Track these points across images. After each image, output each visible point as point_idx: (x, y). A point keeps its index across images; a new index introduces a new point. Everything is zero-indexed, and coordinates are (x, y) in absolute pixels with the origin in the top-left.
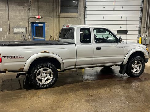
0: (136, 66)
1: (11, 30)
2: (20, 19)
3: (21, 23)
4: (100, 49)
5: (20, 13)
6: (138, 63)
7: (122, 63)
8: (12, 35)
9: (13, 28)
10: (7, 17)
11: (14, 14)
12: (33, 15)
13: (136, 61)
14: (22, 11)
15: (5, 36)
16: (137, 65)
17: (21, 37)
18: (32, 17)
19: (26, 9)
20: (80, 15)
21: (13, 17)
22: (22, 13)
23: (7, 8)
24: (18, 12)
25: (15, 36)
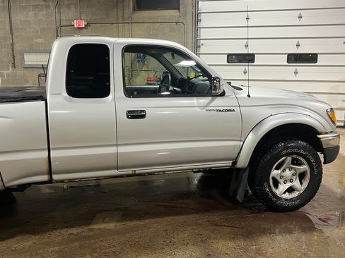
0: (288, 173)
1: (18, 58)
2: (37, 32)
3: (40, 40)
4: (143, 116)
5: (36, 15)
6: (296, 162)
7: (235, 163)
8: (20, 72)
9: (22, 53)
10: (8, 27)
11: (23, 19)
12: (66, 20)
13: (287, 155)
14: (42, 10)
15: (5, 72)
16: (291, 169)
17: (39, 76)
18: (65, 23)
19: (51, 4)
20: (185, 15)
21: (21, 26)
22: (42, 13)
23: (6, 4)
24: (31, 13)
25: (28, 73)
